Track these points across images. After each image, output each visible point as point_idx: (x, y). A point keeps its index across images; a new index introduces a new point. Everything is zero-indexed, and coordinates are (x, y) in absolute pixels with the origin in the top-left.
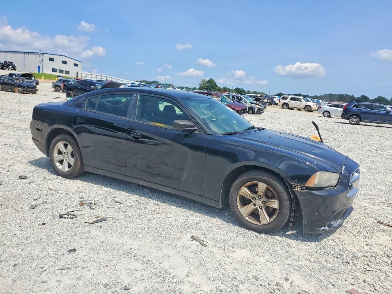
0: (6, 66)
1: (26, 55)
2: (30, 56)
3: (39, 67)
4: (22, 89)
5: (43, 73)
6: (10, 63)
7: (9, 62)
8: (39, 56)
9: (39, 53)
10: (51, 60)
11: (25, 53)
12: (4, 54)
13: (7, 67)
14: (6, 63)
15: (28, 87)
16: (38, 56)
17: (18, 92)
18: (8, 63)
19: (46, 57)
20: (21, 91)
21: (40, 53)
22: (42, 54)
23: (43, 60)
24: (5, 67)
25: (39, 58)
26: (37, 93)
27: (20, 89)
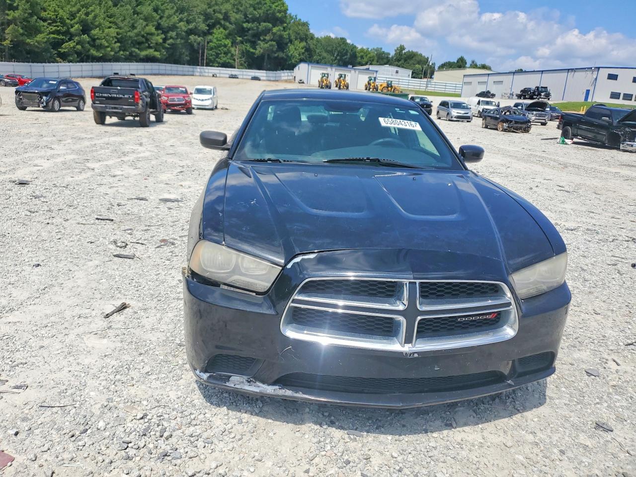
0: (536, 93)
1: (571, 74)
2: (577, 74)
3: (588, 91)
4: (507, 125)
5: (593, 101)
6: (543, 90)
7: (542, 87)
8: (591, 72)
9: (591, 68)
10: (613, 77)
11: (570, 71)
12: (539, 75)
13: (537, 96)
14: (538, 89)
15: (516, 123)
16: (589, 73)
17: (501, 129)
18: (540, 89)
19: (604, 73)
20: (505, 128)
21: (593, 68)
22: (597, 69)
23: (596, 79)
24: (535, 95)
25: (591, 76)
26: (530, 132)
27: (504, 124)
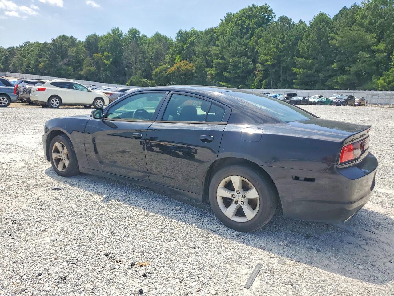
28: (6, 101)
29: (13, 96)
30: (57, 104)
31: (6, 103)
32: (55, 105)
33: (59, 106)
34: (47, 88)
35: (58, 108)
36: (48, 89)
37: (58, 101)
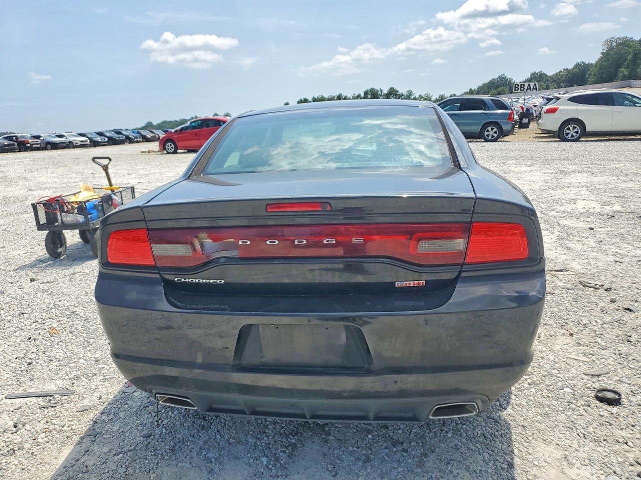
28: (495, 132)
29: (506, 124)
30: (575, 135)
31: (496, 135)
32: (572, 136)
33: (579, 137)
34: (561, 107)
35: (577, 140)
36: (561, 110)
37: (578, 129)
